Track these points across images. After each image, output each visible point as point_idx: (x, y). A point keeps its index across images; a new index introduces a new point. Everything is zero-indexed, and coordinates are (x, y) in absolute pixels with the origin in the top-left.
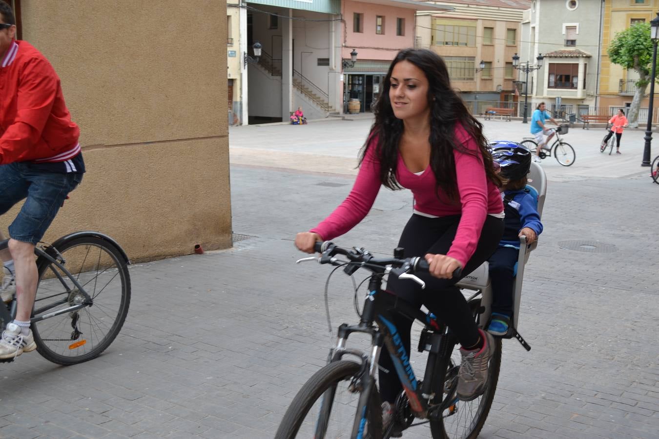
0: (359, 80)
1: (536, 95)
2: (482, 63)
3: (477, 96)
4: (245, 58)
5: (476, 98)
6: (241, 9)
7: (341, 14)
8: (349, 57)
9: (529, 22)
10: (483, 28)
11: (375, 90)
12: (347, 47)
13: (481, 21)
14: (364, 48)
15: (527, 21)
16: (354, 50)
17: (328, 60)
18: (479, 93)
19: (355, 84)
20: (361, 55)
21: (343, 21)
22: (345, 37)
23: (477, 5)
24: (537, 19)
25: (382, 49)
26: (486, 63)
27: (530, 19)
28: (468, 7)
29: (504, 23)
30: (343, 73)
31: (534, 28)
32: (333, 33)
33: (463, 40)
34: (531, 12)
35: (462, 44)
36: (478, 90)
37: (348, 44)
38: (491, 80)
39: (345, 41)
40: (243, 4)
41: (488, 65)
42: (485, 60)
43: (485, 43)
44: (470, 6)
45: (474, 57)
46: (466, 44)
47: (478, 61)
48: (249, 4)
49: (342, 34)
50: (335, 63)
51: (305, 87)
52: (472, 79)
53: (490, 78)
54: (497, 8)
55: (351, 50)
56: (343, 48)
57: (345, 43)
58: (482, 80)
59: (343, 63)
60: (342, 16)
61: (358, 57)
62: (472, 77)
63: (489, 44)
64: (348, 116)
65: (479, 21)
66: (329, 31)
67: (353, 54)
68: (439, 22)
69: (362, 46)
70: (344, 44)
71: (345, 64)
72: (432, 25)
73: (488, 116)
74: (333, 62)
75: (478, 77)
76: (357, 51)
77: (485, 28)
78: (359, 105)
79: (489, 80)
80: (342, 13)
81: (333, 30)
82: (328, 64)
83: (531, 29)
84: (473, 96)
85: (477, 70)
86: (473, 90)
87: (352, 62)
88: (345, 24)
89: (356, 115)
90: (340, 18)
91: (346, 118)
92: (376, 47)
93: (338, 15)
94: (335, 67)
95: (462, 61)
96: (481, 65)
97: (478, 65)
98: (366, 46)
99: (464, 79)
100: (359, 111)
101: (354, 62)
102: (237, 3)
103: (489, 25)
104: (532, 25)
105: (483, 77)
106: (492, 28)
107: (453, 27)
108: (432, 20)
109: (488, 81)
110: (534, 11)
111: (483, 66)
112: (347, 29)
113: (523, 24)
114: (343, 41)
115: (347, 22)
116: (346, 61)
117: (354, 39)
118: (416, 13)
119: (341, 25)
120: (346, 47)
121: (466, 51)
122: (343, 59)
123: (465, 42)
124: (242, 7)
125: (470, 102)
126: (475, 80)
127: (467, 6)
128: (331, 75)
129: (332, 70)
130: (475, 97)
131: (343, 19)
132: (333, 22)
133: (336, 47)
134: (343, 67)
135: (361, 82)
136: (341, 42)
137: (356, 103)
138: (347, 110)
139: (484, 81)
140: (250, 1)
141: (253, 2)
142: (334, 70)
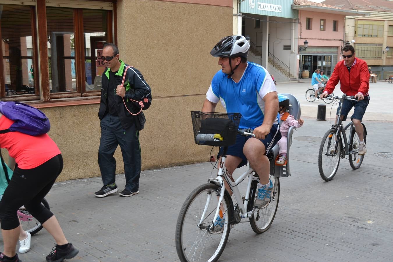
0: (309, 58)
2: (387, 47)
3: (384, 68)
5: (383, 70)
6: (238, 16)
8: (303, 44)
10: (388, 26)
11: (319, 65)
12: (302, 39)
14: (312, 39)
16: (306, 40)
17: (290, 46)
18: (385, 66)
19: (306, 61)
20: (311, 43)
21: (299, 23)
22: (301, 32)
23: (384, 12)
25: (324, 39)
26: (390, 47)
28: (379, 13)
30: (299, 54)
32: (294, 30)
33: (375, 33)
35: (374, 36)
36: (384, 64)
37: (302, 37)
39: (301, 35)
40: (240, 14)
41: (391, 49)
42: (389, 46)
43: (389, 35)
44: (380, 12)
45: (382, 44)
46: (377, 36)
47: (384, 46)
48: (243, 14)
49: (299, 31)
50: (294, 49)
51: (276, 63)
52: (381, 58)
55: (304, 41)
56: (300, 39)
57: (300, 36)
58: (387, 58)
59: (299, 48)
60: (299, 20)
61: (309, 44)
62: (380, 56)
63: (392, 35)
64: (301, 80)
65: (386, 21)
66: (291, 29)
67: (306, 43)
68: (359, 22)
70: (300, 37)
71: (300, 49)
72: (355, 24)
73: (390, 81)
74: (293, 48)
75: (384, 56)
76: (308, 41)
77: (389, 26)
78: (309, 74)
80: (299, 18)
81: (294, 28)
82: (290, 49)
84: (381, 68)
85: (384, 52)
86: (381, 65)
87: (305, 47)
88: (301, 25)
89: (306, 80)
90: (298, 21)
91: (300, 82)
92: (320, 38)
93: (296, 19)
94: (294, 50)
95: (374, 46)
96: (387, 49)
97: (384, 49)
98: (313, 38)
99: (375, 58)
100: (308, 77)
101: (306, 48)
102: (236, 13)
105: (388, 57)
107: (368, 25)
108: (355, 21)
109: (390, 59)
111: (388, 49)
112: (302, 28)
114: (300, 35)
115: (302, 24)
116: (301, 47)
117: (306, 34)
118: (345, 17)
119: (299, 25)
120: (301, 38)
121: (377, 41)
122: (299, 46)
123: (377, 35)
124: (239, 15)
125: (379, 72)
126: (382, 58)
127: (378, 12)
128: (292, 55)
129: (292, 52)
130: (382, 68)
132: (294, 24)
133: (295, 39)
134: (299, 50)
135: (310, 60)
136: (298, 36)
137: (307, 72)
138: (301, 77)
139: (388, 59)
140: (244, 12)
141: (246, 12)
142: (293, 52)
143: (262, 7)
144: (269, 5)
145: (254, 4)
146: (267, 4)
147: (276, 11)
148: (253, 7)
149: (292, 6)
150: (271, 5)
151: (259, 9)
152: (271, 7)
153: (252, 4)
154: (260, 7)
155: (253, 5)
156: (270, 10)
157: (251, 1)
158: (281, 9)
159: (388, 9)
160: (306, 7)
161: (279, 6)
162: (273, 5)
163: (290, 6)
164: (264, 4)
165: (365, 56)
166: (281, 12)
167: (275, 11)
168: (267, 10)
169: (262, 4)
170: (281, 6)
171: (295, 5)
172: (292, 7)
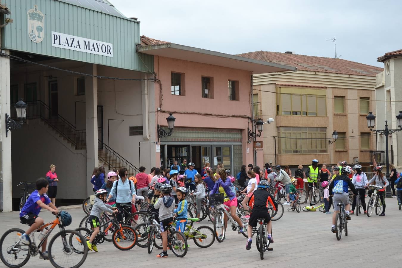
1: (398, 165)
2: (334, 133)
4: (7, 122)
7: (154, 72)
8: (165, 123)
9: (384, 86)
12: (164, 112)
13: (331, 89)
14: (187, 113)
15: (381, 85)
16: (171, 115)
17: (141, 128)
21: (157, 81)
22: (161, 100)
23: (325, 72)
24: (392, 81)
25: (211, 115)
26: (339, 133)
27: (384, 82)
28: (316, 74)
29: (356, 91)
30: (160, 143)
31: (389, 91)
32: (146, 96)
33: (312, 109)
34: (384, 75)
35: (312, 113)
37: (164, 108)
38: (346, 152)
39: (161, 105)
40: (4, 52)
41: (341, 136)
42: (337, 131)
43: (336, 113)
44: (317, 73)
45: (326, 127)
46: (316, 114)
47: (330, 131)
48: (12, 52)
49: (158, 97)
50: (149, 132)
52: (325, 151)
53: (345, 150)
54: (347, 76)
55: (168, 115)
56: (159, 113)
57: (160, 107)
58: (336, 152)
59: (158, 131)
60: (156, 75)
61: (176, 123)
62: (325, 149)
63: (341, 113)
65: (328, 89)
66: (141, 94)
67: (170, 120)
68: (283, 90)
69: (184, 111)
70: (159, 109)
71: (161, 132)
72: (277, 94)
74: (146, 131)
75: (331, 148)
76: (176, 116)
77: (335, 96)
79: (344, 152)
80: (156, 71)
81: (146, 92)
82: (141, 133)
83: (385, 92)
85: (329, 141)
87: (169, 129)
88: (160, 85)
90: (154, 78)
92: (203, 112)
93: (149, 74)
94: (150, 136)
95: (312, 132)
96: (334, 136)
97: (330, 136)
98: (189, 111)
99: (316, 151)
101: (171, 129)
103: (339, 93)
104: (386, 89)
105: (337, 149)
106: (343, 97)
108: (276, 88)
109: (342, 153)
110: (387, 74)
111: (336, 137)
112: (163, 91)
113: (377, 88)
114: (158, 105)
115: (163, 83)
116: (163, 128)
117: (173, 103)
118: (252, 76)
119: (156, 86)
120: (162, 111)
121: (317, 122)
122: (158, 126)
123: (316, 112)
124: (3, 56)
126: (328, 152)
127: (314, 73)
128: (144, 146)
129: (146, 140)
131: (157, 78)
132: (146, 82)
133: (149, 112)
134: (158, 135)
136: (155, 106)
139: (338, 153)
140: (14, 48)
141: (19, 49)
142: (148, 140)
143: (63, 41)
144: (82, 40)
145: (42, 34)
146: (76, 38)
147: (100, 53)
148: (39, 40)
149: (138, 46)
150: (87, 40)
151: (57, 45)
152: (87, 45)
153: (37, 33)
154: (57, 41)
155: (39, 37)
156: (83, 49)
157: (33, 27)
158: (111, 51)
159: (330, 69)
160: (164, 46)
161: (106, 44)
162: (92, 41)
163: (134, 47)
164: (69, 37)
165: (299, 149)
166: (112, 56)
167: (96, 53)
168: (78, 49)
169: (64, 37)
170: (111, 45)
171: (144, 45)
172: (137, 50)
